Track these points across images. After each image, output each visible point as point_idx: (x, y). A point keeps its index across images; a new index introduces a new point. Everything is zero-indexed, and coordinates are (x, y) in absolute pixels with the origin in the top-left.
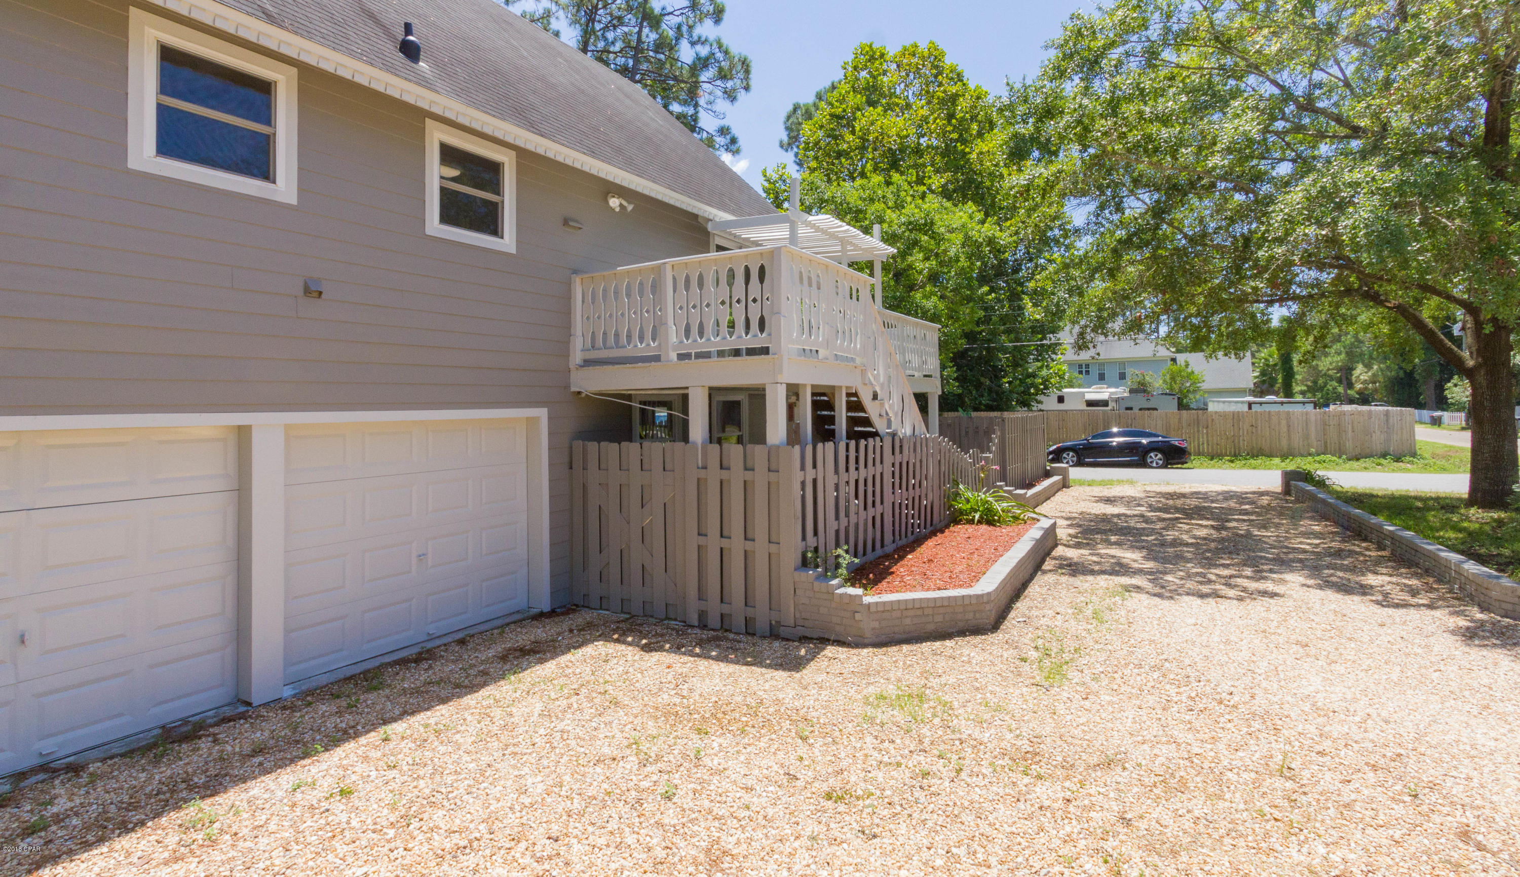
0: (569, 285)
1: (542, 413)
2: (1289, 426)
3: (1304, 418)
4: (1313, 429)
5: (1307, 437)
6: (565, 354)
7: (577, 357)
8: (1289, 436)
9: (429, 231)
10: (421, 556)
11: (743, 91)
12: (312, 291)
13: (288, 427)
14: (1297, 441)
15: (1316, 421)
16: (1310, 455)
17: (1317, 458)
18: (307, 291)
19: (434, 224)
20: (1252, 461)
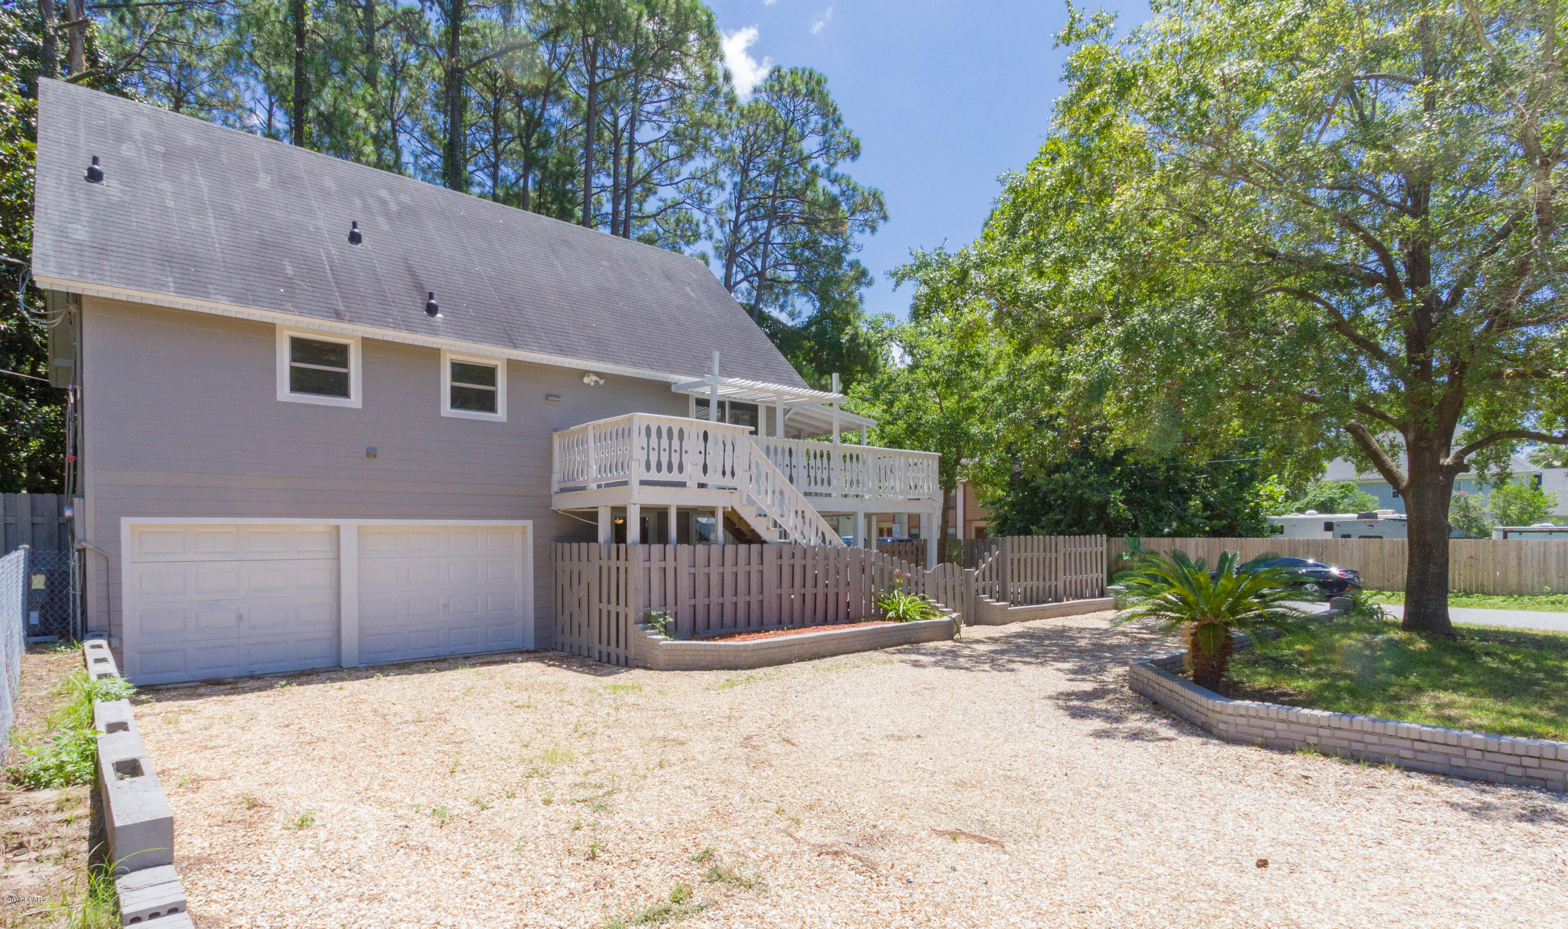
0: (550, 440)
1: (529, 524)
2: (1520, 559)
3: (1542, 549)
4: (1553, 563)
5: (1544, 572)
6: (549, 486)
7: (555, 487)
8: (1520, 571)
9: (443, 414)
10: (446, 606)
11: (881, 222)
12: (371, 453)
13: (359, 527)
14: (1530, 576)
15: (1558, 553)
16: (1543, 594)
17: (1553, 598)
18: (368, 455)
19: (446, 409)
20: (1464, 599)
